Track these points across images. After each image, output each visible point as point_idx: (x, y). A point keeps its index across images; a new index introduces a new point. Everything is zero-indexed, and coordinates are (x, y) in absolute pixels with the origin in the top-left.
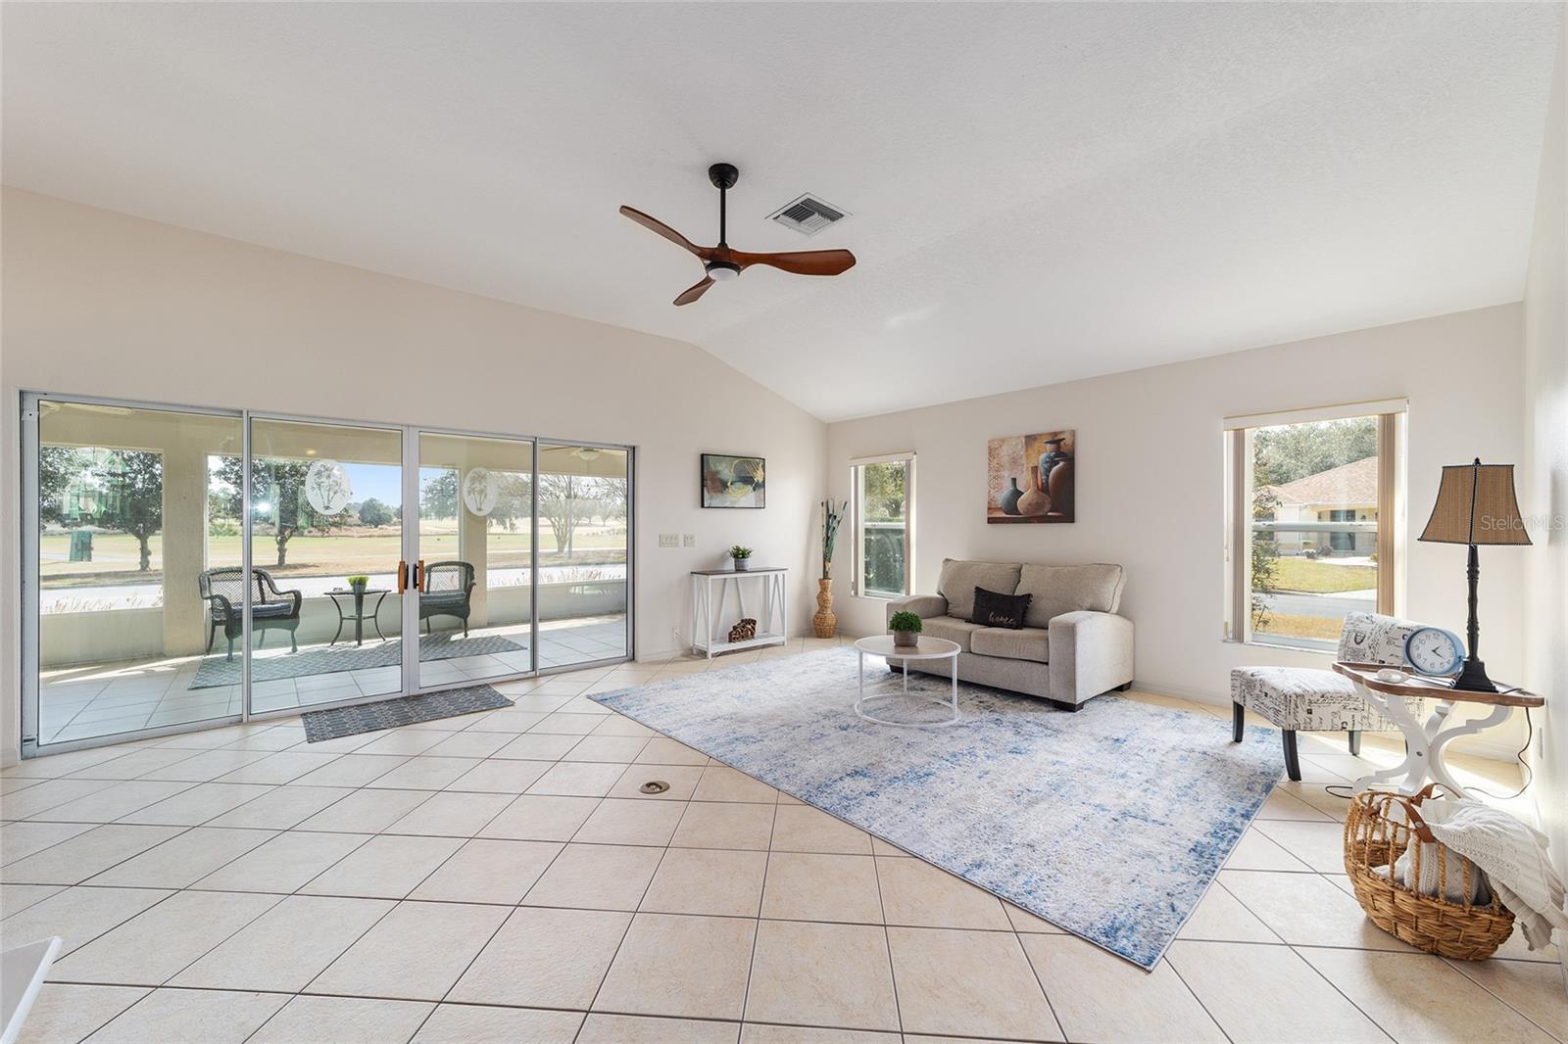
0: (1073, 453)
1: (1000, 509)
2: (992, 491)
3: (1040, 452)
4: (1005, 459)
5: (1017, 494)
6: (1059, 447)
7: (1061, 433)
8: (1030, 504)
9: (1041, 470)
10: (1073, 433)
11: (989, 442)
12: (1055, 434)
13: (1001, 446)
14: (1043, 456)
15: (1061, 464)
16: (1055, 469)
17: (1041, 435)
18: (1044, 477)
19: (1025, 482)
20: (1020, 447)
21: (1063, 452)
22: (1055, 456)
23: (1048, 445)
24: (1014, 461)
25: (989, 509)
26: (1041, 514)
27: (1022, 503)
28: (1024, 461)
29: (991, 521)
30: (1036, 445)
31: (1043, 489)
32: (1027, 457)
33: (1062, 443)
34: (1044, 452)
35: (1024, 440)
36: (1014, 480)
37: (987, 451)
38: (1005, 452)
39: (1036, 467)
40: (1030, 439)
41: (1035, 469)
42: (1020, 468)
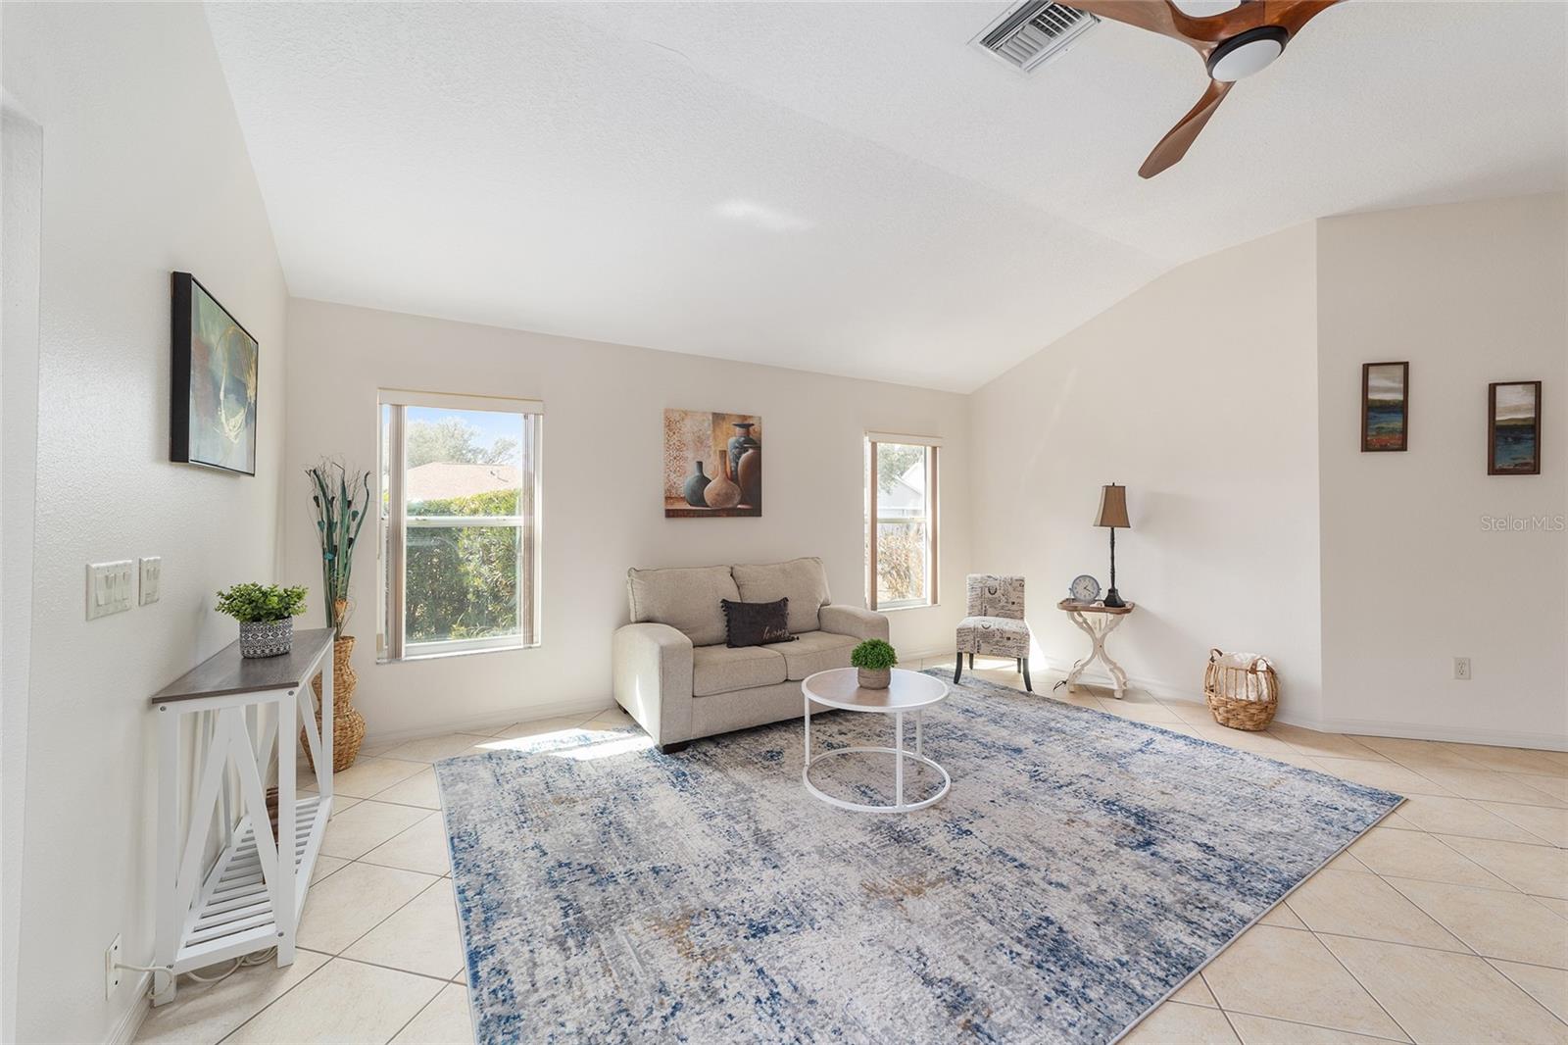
0: (760, 441)
1: (683, 499)
2: (672, 476)
3: (728, 436)
4: (688, 438)
5: (704, 481)
6: (748, 433)
7: (750, 417)
8: (718, 495)
9: (730, 456)
10: (760, 418)
11: (667, 411)
12: (745, 417)
13: (683, 419)
14: (732, 440)
15: (750, 451)
16: (744, 456)
17: (730, 415)
18: (733, 464)
19: (713, 468)
20: (706, 424)
21: (751, 440)
22: (745, 442)
23: (738, 429)
24: (700, 441)
25: (667, 498)
26: (730, 506)
27: (709, 492)
28: (711, 442)
29: (671, 514)
30: (725, 426)
31: (733, 478)
32: (715, 438)
33: (751, 429)
34: (733, 438)
35: (711, 418)
36: (700, 464)
37: (662, 422)
38: (688, 427)
39: (725, 451)
40: (718, 418)
41: (723, 453)
42: (707, 450)
